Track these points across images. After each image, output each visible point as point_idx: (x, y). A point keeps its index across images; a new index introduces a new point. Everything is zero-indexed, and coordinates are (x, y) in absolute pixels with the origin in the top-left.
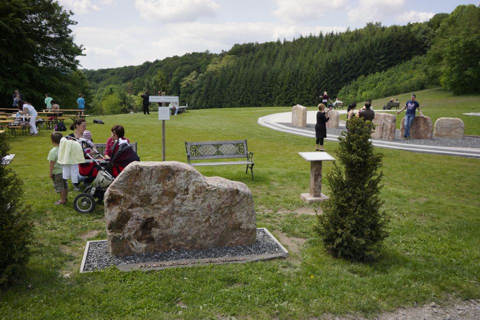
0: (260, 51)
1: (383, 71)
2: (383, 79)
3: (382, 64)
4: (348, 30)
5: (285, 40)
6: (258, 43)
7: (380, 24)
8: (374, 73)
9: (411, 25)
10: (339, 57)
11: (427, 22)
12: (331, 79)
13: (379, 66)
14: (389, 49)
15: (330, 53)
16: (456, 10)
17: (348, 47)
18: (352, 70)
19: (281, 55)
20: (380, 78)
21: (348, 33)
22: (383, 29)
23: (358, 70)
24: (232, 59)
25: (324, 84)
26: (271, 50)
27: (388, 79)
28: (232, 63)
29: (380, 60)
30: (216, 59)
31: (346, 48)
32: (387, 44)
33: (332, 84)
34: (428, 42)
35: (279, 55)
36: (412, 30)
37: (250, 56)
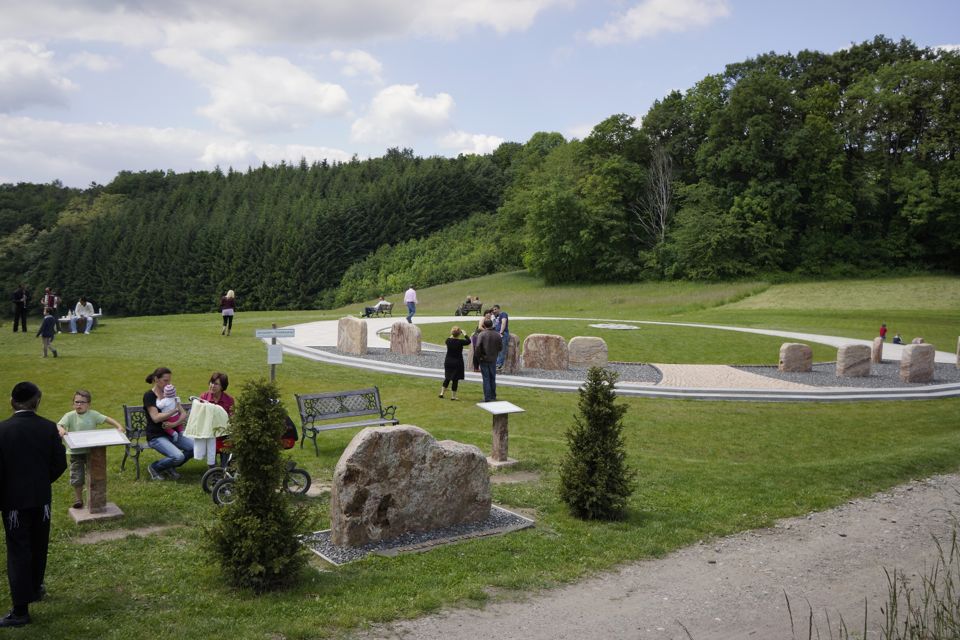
0: (179, 190)
1: (422, 239)
2: (423, 253)
3: (420, 224)
4: (354, 158)
5: (231, 170)
6: (173, 173)
7: (411, 151)
8: (407, 241)
9: (465, 159)
10: (342, 209)
11: (490, 156)
12: (329, 250)
13: (415, 228)
14: (430, 198)
15: (325, 200)
16: (533, 140)
17: (357, 192)
18: (366, 234)
19: (226, 198)
20: (419, 250)
21: (355, 164)
22: (418, 161)
23: (378, 234)
24: (116, 202)
25: (316, 259)
26: (203, 188)
27: (431, 252)
28: (117, 211)
29: (416, 217)
30: (78, 199)
31: (354, 192)
32: (426, 189)
33: (330, 258)
34: (493, 190)
35: (221, 200)
36: (467, 167)
37: (158, 199)
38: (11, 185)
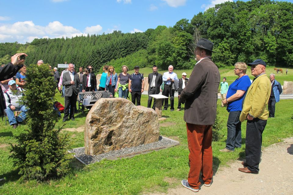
0: (52, 44)
1: (124, 57)
2: (124, 62)
3: (123, 53)
4: (103, 34)
5: (67, 38)
6: (50, 39)
7: (121, 31)
8: (119, 58)
9: (137, 33)
10: (100, 48)
11: (144, 33)
12: (96, 61)
13: (122, 54)
14: (126, 45)
15: (95, 46)
16: (158, 28)
17: (104, 43)
18: (107, 56)
19: (65, 46)
20: (123, 61)
22: (123, 35)
23: (111, 56)
24: (33, 48)
25: (92, 64)
26: (58, 43)
27: (127, 61)
28: (33, 50)
29: (122, 51)
30: (22, 47)
31: (103, 43)
32: (125, 42)
33: (96, 63)
34: (145, 43)
35: (64, 46)
36: (137, 36)
37: (45, 46)
38: (3, 43)
